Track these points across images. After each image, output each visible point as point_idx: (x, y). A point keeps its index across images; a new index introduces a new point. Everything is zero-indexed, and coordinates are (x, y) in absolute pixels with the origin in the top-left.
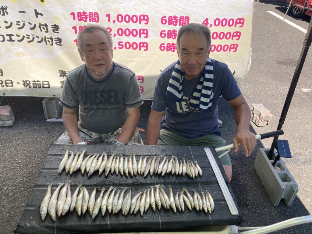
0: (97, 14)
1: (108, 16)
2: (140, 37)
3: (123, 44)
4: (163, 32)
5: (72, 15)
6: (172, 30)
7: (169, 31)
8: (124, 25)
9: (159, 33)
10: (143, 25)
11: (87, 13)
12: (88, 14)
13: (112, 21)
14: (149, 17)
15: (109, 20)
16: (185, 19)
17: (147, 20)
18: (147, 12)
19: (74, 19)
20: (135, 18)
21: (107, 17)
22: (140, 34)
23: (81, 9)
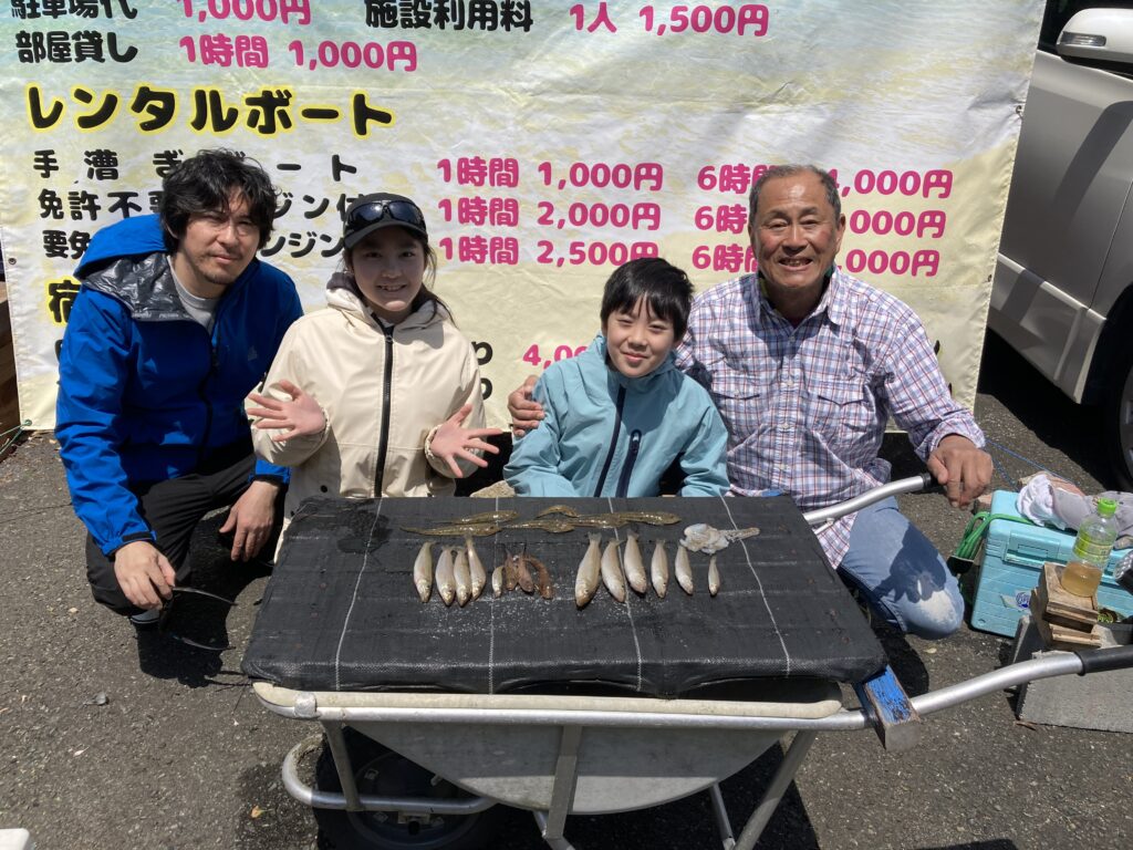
0: (512, 165)
1: (546, 168)
2: (635, 226)
3: (586, 249)
4: (705, 213)
5: (442, 170)
6: (731, 205)
7: (721, 208)
8: (589, 194)
9: (694, 216)
10: (644, 194)
11: (484, 162)
12: (487, 164)
13: (555, 182)
14: (665, 169)
15: (548, 181)
17: (659, 178)
18: (658, 156)
19: (447, 178)
20: (622, 172)
21: (543, 172)
22: (637, 218)
23: (469, 149)
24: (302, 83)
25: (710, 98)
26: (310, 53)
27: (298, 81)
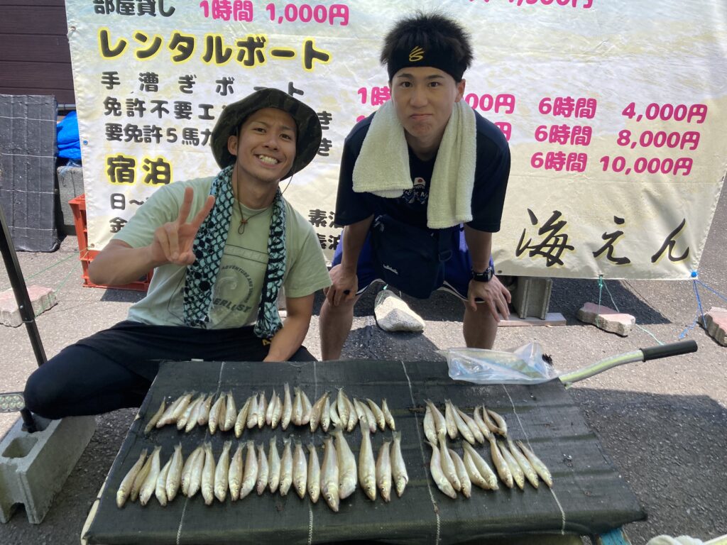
4: (542, 130)
5: (361, 94)
6: (560, 125)
7: (553, 127)
9: (534, 132)
10: (501, 116)
14: (516, 99)
16: (589, 103)
17: (512, 105)
18: (512, 89)
19: (364, 101)
20: (487, 100)
23: (380, 81)
24: (273, 33)
25: (550, 51)
26: (279, 12)
27: (270, 31)
